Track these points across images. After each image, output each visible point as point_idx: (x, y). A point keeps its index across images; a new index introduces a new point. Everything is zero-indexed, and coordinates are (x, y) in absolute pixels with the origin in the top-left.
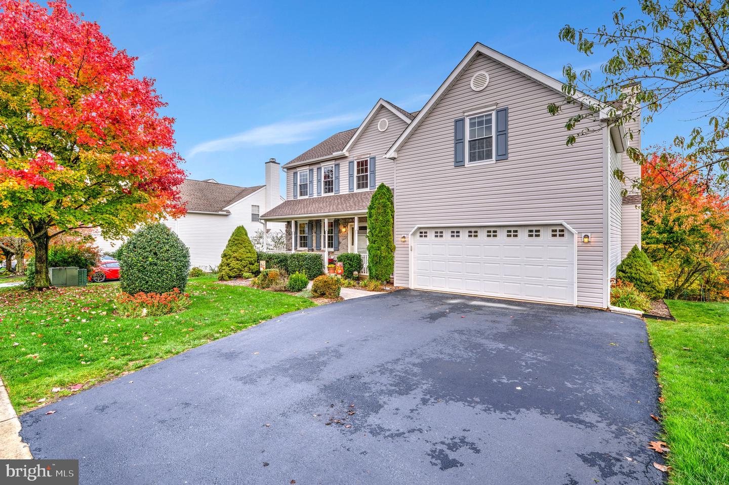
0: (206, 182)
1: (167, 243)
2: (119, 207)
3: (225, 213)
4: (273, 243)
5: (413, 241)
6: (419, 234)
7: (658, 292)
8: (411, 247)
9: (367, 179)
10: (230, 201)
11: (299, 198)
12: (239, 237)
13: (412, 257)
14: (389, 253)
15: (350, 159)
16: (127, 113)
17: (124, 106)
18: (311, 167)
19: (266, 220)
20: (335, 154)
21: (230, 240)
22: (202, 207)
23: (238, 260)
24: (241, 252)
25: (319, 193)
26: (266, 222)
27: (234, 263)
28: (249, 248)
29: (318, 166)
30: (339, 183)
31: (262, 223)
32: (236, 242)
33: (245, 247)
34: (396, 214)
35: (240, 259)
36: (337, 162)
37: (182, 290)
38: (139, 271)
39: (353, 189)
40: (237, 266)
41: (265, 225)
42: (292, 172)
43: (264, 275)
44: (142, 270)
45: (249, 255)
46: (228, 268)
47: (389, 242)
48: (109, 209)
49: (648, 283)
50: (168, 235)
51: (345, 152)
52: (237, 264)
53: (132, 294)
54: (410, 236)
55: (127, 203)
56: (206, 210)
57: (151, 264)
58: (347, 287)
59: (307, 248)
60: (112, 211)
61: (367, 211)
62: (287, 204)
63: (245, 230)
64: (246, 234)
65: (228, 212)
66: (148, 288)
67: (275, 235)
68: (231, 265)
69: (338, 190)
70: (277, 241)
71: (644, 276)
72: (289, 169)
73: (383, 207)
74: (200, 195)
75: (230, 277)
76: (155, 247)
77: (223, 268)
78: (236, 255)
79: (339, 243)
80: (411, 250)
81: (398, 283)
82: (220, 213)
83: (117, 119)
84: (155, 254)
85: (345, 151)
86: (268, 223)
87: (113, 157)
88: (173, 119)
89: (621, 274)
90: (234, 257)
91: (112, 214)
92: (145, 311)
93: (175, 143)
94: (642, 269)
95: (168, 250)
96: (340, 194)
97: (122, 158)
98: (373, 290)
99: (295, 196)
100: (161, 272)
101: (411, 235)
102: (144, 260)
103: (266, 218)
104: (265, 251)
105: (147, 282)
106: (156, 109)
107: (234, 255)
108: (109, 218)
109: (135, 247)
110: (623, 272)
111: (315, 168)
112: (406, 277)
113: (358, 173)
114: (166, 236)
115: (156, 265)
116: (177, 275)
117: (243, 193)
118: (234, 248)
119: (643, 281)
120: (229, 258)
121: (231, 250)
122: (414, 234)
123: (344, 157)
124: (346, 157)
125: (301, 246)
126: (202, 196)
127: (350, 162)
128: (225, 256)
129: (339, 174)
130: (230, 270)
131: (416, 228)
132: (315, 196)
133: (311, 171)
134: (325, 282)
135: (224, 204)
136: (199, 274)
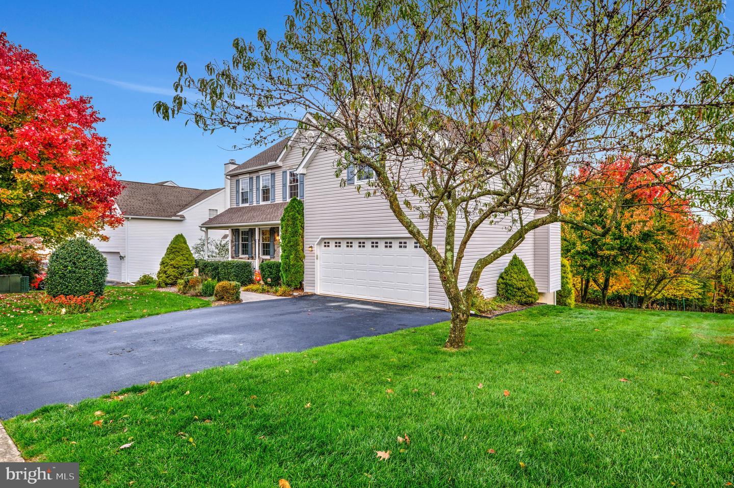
0: (161, 185)
1: (85, 254)
2: (55, 219)
3: (178, 218)
4: (217, 251)
5: (319, 250)
6: (323, 244)
7: (528, 297)
8: (317, 256)
9: (297, 189)
10: (186, 205)
11: (241, 205)
12: (178, 245)
13: (318, 265)
14: (298, 262)
15: (283, 169)
16: (58, 139)
17: (55, 133)
18: (251, 175)
19: (208, 228)
20: (270, 164)
21: (168, 249)
22: (154, 212)
23: (175, 267)
24: (179, 260)
25: (258, 201)
26: (207, 230)
27: (171, 271)
28: (187, 256)
29: (257, 174)
30: (274, 192)
31: (203, 231)
32: (173, 250)
33: (182, 255)
34: (305, 225)
35: (177, 266)
36: (273, 171)
37: (99, 294)
38: (60, 277)
39: (286, 198)
40: (173, 274)
41: (206, 233)
42: (234, 180)
43: (186, 282)
44: (63, 277)
45: (186, 262)
46: (165, 275)
47: (297, 251)
48: (45, 221)
49: (519, 289)
50: (86, 247)
51: (279, 163)
52: (174, 271)
53: (54, 297)
54: (315, 246)
55: (63, 216)
56: (158, 216)
57: (70, 272)
58: (261, 293)
59: (247, 256)
60: (49, 223)
61: (280, 222)
62: (230, 211)
63: (184, 238)
64: (185, 243)
65: (183, 217)
66: (68, 292)
67: (218, 243)
68: (168, 272)
69: (274, 199)
70: (222, 248)
71: (516, 283)
72: (233, 176)
73: (292, 219)
74: (153, 200)
75: (167, 284)
76: (74, 257)
77: (161, 275)
78: (173, 262)
79: (275, 251)
80: (317, 259)
81: (308, 290)
82: (173, 218)
83: (49, 144)
84: (74, 263)
85: (278, 161)
86: (209, 230)
87: (45, 178)
88: (105, 138)
89: (501, 280)
90: (171, 265)
91: (48, 226)
92: (64, 310)
93: (106, 160)
94: (515, 276)
95: (86, 260)
96: (276, 202)
97: (54, 179)
98: (280, 296)
99: (237, 204)
100: (79, 279)
101: (317, 244)
102: (65, 269)
103: (207, 226)
104: (206, 258)
105: (67, 287)
106: (93, 125)
107: (171, 263)
108: (45, 230)
109: (57, 258)
110: (503, 278)
111: (254, 176)
112: (313, 283)
113: (291, 183)
114: (84, 249)
115: (74, 272)
116: (94, 282)
117: (201, 197)
118: (171, 256)
119: (515, 286)
120: (166, 266)
121: (168, 258)
122: (319, 244)
123: (279, 167)
124: (280, 167)
125: (243, 254)
126: (155, 201)
127: (283, 172)
128: (162, 263)
129: (274, 183)
130: (167, 277)
131: (320, 238)
132: (255, 204)
133: (251, 179)
134: (224, 287)
135: (178, 208)
136: (150, 282)
